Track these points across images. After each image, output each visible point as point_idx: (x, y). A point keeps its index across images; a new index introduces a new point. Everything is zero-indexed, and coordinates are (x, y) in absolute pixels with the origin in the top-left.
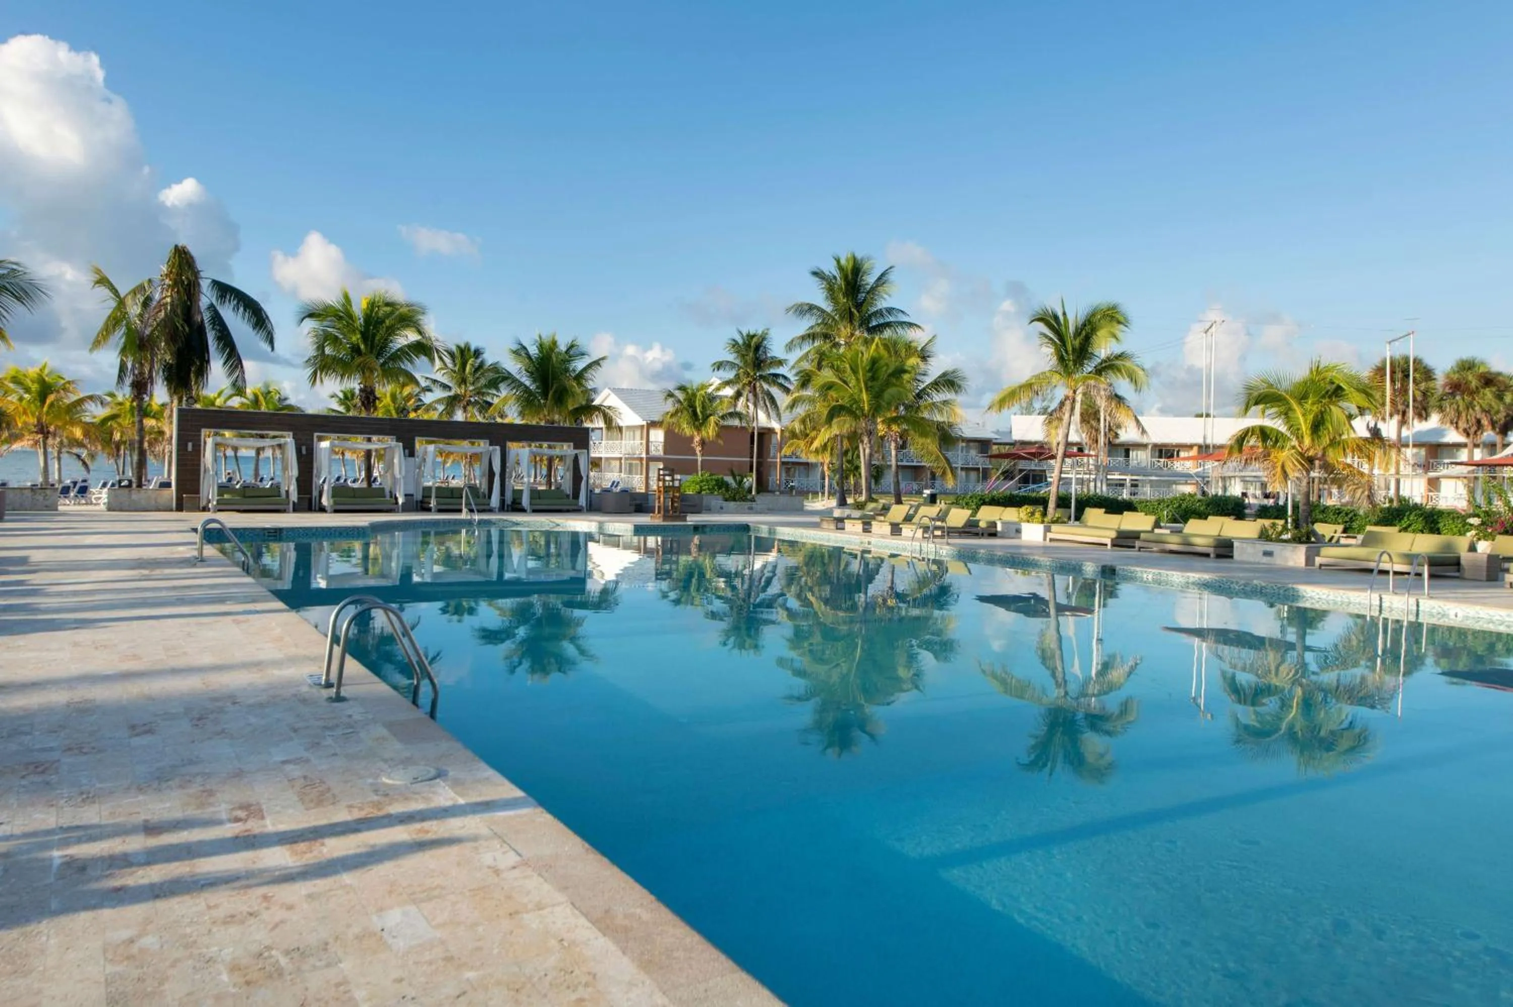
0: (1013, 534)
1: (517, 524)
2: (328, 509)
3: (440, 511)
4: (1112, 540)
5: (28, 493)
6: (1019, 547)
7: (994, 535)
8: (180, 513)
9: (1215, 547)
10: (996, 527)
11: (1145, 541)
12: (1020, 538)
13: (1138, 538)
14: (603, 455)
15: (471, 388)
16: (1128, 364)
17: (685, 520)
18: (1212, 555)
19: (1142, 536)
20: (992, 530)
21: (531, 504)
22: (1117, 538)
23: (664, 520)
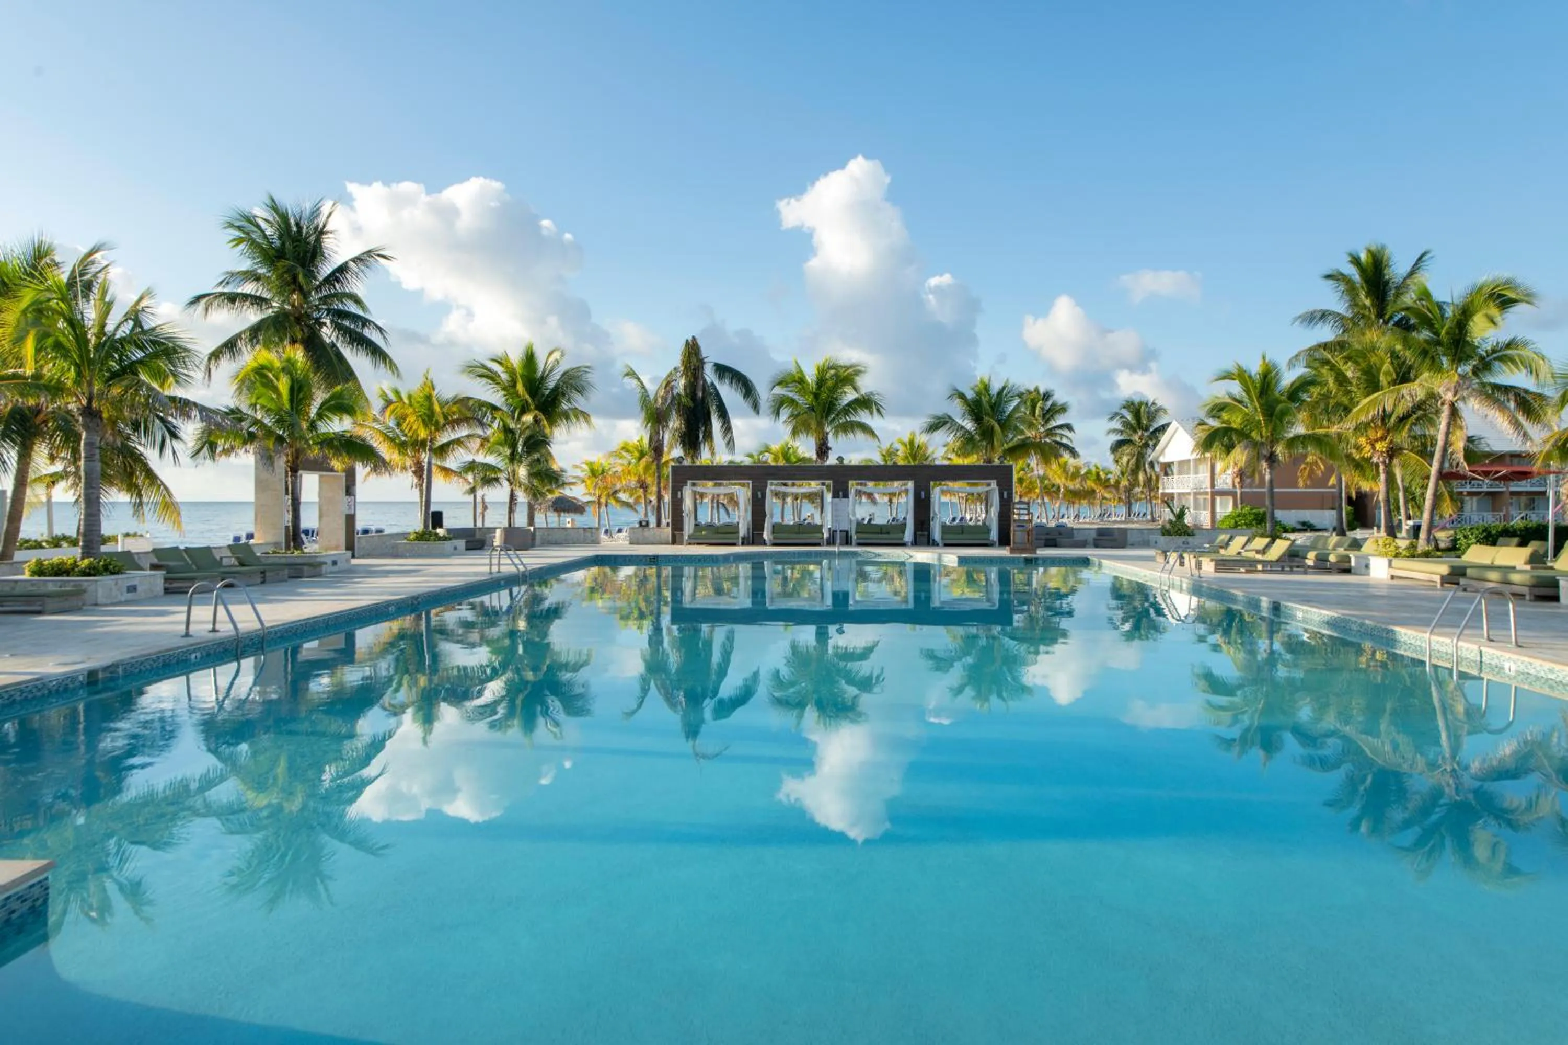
0: (1363, 570)
1: (879, 555)
2: (768, 542)
3: (859, 544)
4: (1442, 577)
5: (582, 531)
6: (1367, 586)
7: (1348, 571)
8: (675, 546)
9: (1534, 586)
10: (1349, 561)
11: (1472, 579)
12: (1368, 574)
13: (1464, 575)
14: (1175, 491)
15: (1042, 430)
16: (1525, 353)
17: (1035, 553)
18: (1528, 597)
19: (1469, 571)
20: (1346, 566)
21: (942, 539)
22: (1450, 574)
23: (1011, 553)
